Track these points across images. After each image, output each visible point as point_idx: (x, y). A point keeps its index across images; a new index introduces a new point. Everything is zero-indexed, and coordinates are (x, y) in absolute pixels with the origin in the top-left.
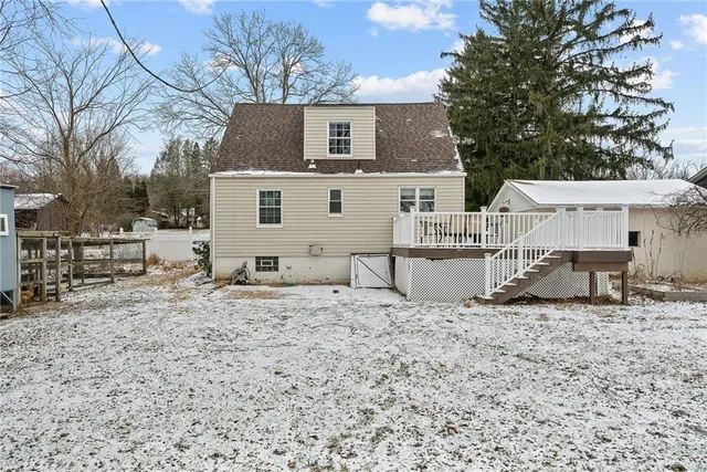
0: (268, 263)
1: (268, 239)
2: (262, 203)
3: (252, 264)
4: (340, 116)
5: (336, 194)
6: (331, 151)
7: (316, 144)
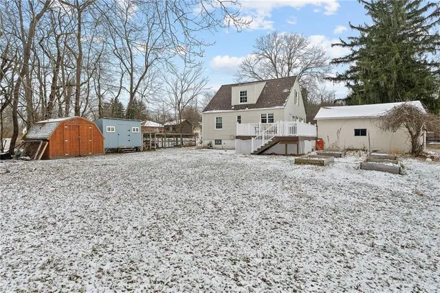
0: (218, 142)
1: (219, 134)
2: (217, 121)
3: (213, 142)
4: (243, 89)
5: (239, 117)
6: (241, 102)
7: (236, 100)
